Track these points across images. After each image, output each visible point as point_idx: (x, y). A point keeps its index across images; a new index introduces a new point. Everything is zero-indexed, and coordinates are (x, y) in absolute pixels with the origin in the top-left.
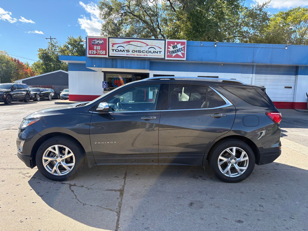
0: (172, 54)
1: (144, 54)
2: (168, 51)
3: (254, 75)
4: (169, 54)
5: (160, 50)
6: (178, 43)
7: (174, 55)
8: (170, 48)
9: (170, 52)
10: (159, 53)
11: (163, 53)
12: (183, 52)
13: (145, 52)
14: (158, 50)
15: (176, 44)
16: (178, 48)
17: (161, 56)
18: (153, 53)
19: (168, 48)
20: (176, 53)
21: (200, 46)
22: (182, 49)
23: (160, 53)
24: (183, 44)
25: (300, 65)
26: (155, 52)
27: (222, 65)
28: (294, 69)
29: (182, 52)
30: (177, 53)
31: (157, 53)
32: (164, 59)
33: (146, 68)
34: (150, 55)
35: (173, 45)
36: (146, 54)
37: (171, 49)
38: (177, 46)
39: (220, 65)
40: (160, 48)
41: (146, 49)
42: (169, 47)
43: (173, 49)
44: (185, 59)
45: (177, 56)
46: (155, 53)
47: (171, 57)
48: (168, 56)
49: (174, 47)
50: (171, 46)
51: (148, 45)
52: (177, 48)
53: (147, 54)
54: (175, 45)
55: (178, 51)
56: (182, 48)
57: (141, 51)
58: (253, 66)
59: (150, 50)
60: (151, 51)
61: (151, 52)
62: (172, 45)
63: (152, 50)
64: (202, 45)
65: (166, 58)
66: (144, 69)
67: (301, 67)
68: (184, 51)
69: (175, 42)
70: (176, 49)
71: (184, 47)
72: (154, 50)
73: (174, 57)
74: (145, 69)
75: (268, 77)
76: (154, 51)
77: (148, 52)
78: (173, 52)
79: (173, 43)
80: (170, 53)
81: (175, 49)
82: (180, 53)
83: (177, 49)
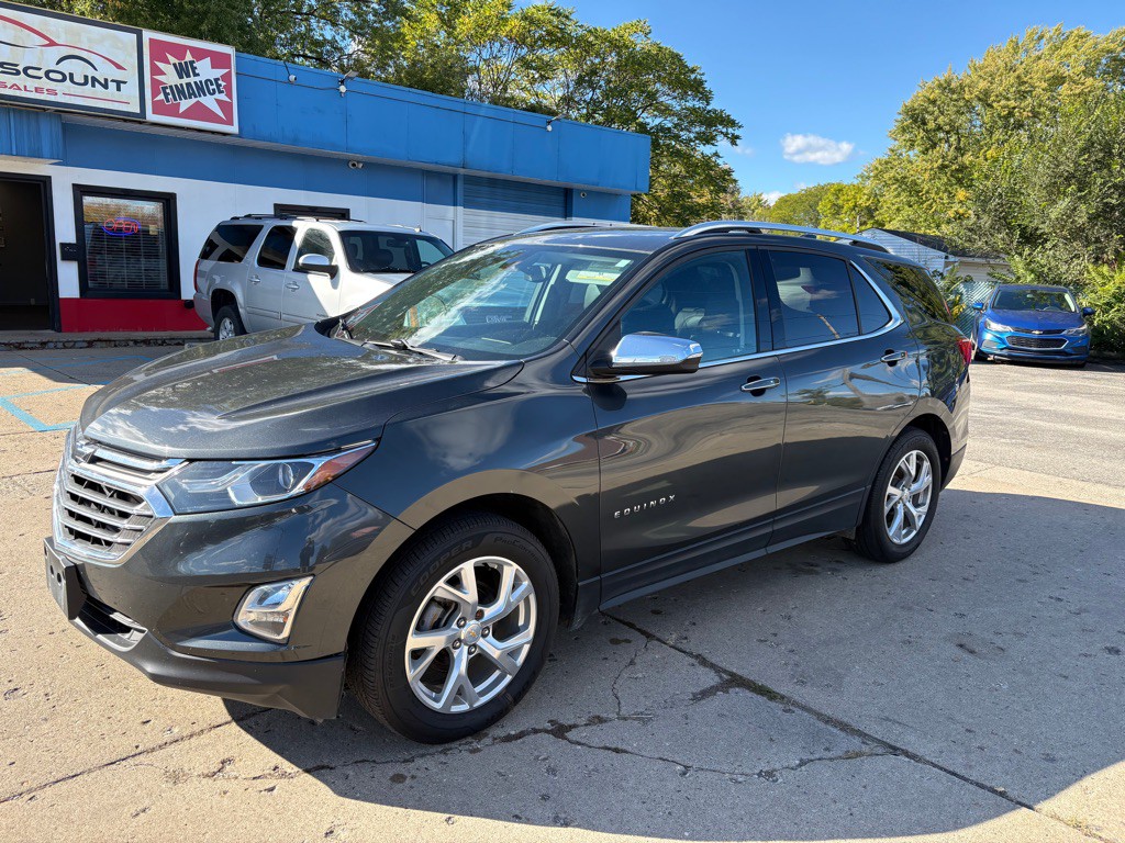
0: (175, 100)
1: (37, 83)
2: (155, 83)
3: (460, 209)
4: (161, 97)
5: (119, 75)
6: (200, 54)
7: (185, 104)
8: (163, 73)
9: (168, 91)
10: (112, 86)
11: (130, 89)
12: (223, 97)
13: (41, 73)
14: (105, 71)
15: (189, 57)
16: (202, 78)
17: (127, 100)
18: (86, 83)
19: (156, 71)
20: (194, 100)
21: (285, 80)
22: (218, 86)
23: (119, 89)
24: (219, 61)
25: (575, 186)
26: (94, 79)
27: (361, 165)
28: (562, 199)
29: (217, 96)
30: (198, 99)
31: (106, 86)
32: (139, 118)
33: (46, 150)
34: (65, 94)
35: (177, 62)
36: (45, 83)
37: (170, 77)
38: (194, 69)
39: (354, 165)
40: (119, 67)
41: (48, 59)
42: (161, 65)
43: (181, 77)
44: (234, 129)
45: (199, 111)
46: (93, 86)
47: (174, 111)
48: (158, 108)
49: (182, 71)
50: (168, 62)
51: (52, 43)
52: (196, 75)
53: (53, 85)
54: (186, 63)
55: (201, 89)
56: (216, 80)
57: (20, 68)
58: (455, 177)
59: (66, 67)
60: (71, 75)
61: (72, 80)
62: (172, 59)
63: (78, 69)
64: (292, 77)
65: (151, 117)
66: (36, 154)
67: (579, 191)
68: (229, 95)
69: (185, 48)
70: (192, 80)
71: (227, 77)
72: (90, 72)
73: (187, 114)
74: (40, 156)
75: (497, 220)
76: (86, 77)
77: (60, 77)
78: (180, 92)
79: (179, 51)
80: (166, 95)
81: (185, 80)
82: (209, 101)
83: (197, 79)
